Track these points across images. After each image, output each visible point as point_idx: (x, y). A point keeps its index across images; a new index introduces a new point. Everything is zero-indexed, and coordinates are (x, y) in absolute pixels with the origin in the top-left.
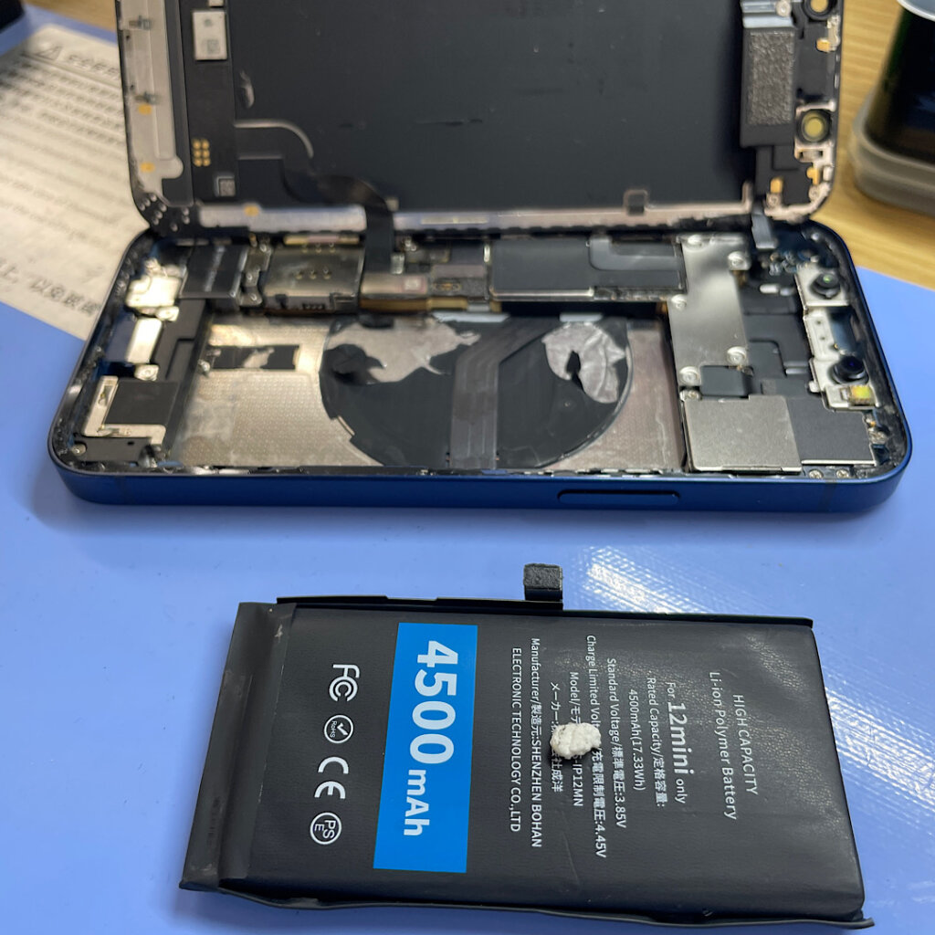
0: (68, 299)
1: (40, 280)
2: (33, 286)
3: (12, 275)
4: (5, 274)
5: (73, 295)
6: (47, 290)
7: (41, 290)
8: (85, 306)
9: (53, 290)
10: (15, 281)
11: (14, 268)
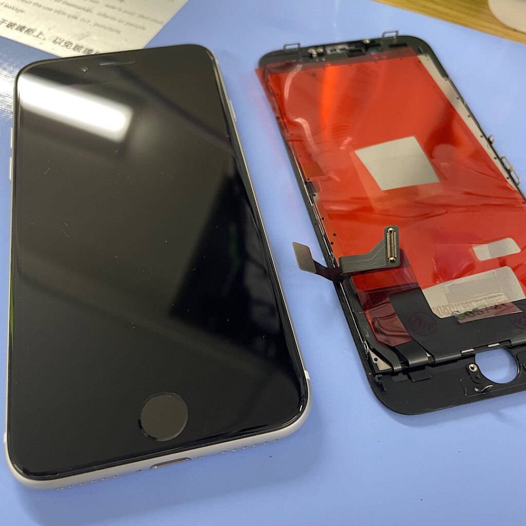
0: (75, 47)
1: (57, 39)
2: (54, 42)
3: (40, 36)
4: (38, 36)
5: (77, 46)
6: (63, 44)
7: (60, 43)
8: (85, 51)
9: (66, 43)
10: (44, 39)
11: (41, 33)
